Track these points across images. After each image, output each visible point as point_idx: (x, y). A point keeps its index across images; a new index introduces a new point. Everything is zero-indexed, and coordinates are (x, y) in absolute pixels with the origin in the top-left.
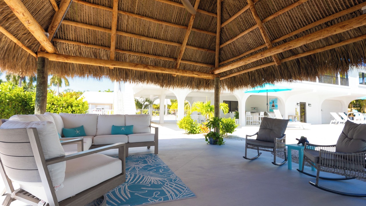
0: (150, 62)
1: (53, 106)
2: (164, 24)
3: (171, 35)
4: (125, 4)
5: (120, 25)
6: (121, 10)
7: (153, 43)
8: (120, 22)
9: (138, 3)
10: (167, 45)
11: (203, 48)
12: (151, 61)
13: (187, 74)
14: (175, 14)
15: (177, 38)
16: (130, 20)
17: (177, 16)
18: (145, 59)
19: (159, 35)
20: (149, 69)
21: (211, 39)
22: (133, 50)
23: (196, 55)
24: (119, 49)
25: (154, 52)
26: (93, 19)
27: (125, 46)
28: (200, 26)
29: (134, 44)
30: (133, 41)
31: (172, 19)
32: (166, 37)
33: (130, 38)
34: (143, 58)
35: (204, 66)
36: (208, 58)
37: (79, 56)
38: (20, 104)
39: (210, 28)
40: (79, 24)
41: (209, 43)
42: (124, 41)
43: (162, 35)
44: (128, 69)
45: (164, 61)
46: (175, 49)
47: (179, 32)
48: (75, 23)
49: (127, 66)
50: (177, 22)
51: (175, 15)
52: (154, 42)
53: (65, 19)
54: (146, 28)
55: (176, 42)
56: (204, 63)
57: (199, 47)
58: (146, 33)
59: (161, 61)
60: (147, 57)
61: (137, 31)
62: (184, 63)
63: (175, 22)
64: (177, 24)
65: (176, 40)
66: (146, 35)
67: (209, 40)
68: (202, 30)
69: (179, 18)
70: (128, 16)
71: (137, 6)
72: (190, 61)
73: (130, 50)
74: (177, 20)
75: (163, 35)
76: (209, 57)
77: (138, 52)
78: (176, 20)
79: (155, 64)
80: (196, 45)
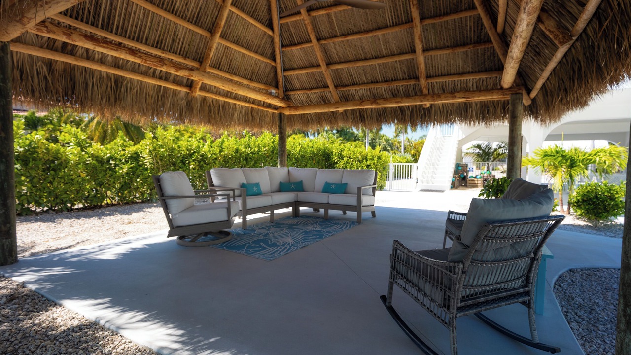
0: (384, 93)
1: (350, 160)
2: (379, 33)
3: (395, 44)
4: (324, 30)
5: (330, 57)
6: (321, 39)
7: (377, 66)
8: (328, 53)
9: (336, 21)
10: (396, 61)
11: (464, 45)
12: (385, 91)
13: (442, 100)
14: (388, 11)
15: (407, 44)
16: (337, 47)
17: (391, 12)
18: (375, 91)
19: (380, 52)
20: (379, 104)
21: (474, 22)
22: (357, 83)
23: (456, 62)
24: (342, 86)
25: (384, 78)
26: (306, 60)
27: (347, 81)
28: (440, 10)
29: (354, 74)
30: (352, 72)
31: (387, 21)
32: (391, 51)
33: (347, 68)
34: (373, 89)
35: (483, 76)
36: (484, 59)
37: (310, 104)
38: (324, 159)
39: (463, 5)
40: (295, 71)
41: (474, 31)
42: (342, 74)
43: (383, 50)
44: (361, 109)
45: (403, 87)
46: (412, 64)
47: (406, 36)
48: (293, 71)
49: (351, 107)
50: (396, 22)
51: (388, 14)
52: (378, 64)
53: (285, 70)
54: (359, 48)
55: (409, 53)
56: (479, 72)
57: (455, 46)
58: (362, 55)
59: (398, 87)
60: (378, 87)
61: (351, 57)
62: (440, 82)
63: (393, 23)
64: (396, 25)
65: (408, 49)
66: (363, 58)
67: (470, 27)
68: (446, 14)
69: (396, 15)
70: (333, 43)
71: (337, 26)
72: (449, 75)
73: (354, 84)
74: (395, 19)
75: (385, 49)
76: (486, 57)
77: (364, 84)
78: (392, 19)
79: (393, 94)
80: (446, 44)
